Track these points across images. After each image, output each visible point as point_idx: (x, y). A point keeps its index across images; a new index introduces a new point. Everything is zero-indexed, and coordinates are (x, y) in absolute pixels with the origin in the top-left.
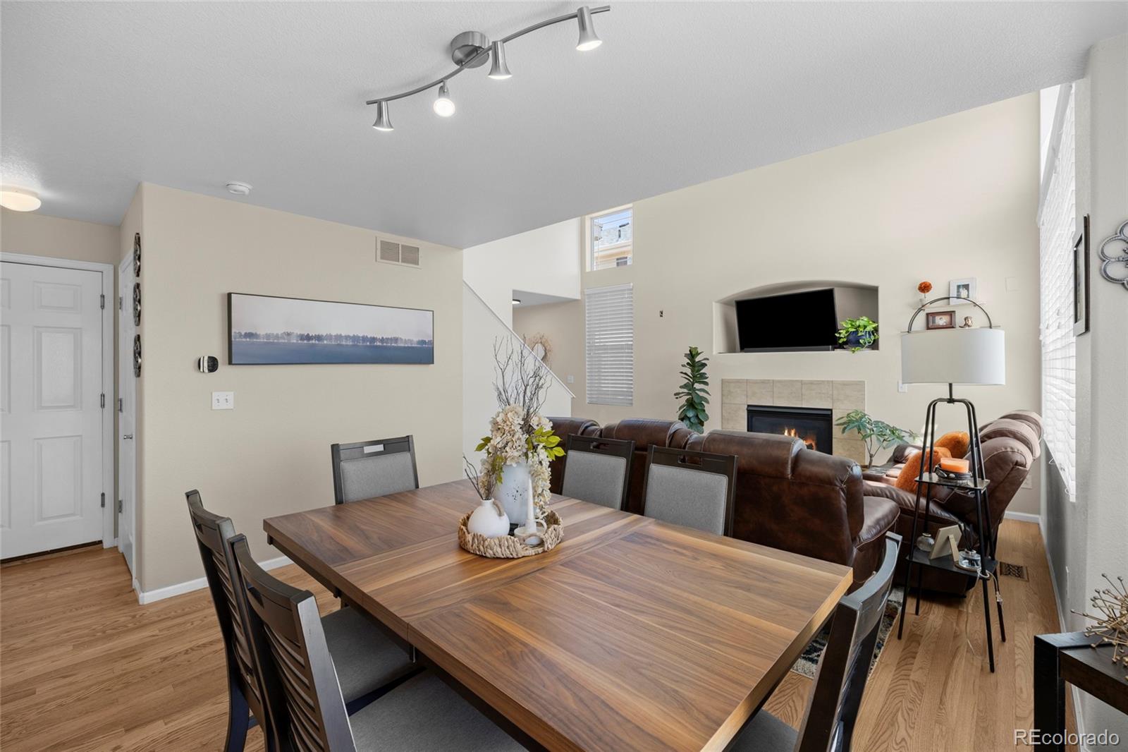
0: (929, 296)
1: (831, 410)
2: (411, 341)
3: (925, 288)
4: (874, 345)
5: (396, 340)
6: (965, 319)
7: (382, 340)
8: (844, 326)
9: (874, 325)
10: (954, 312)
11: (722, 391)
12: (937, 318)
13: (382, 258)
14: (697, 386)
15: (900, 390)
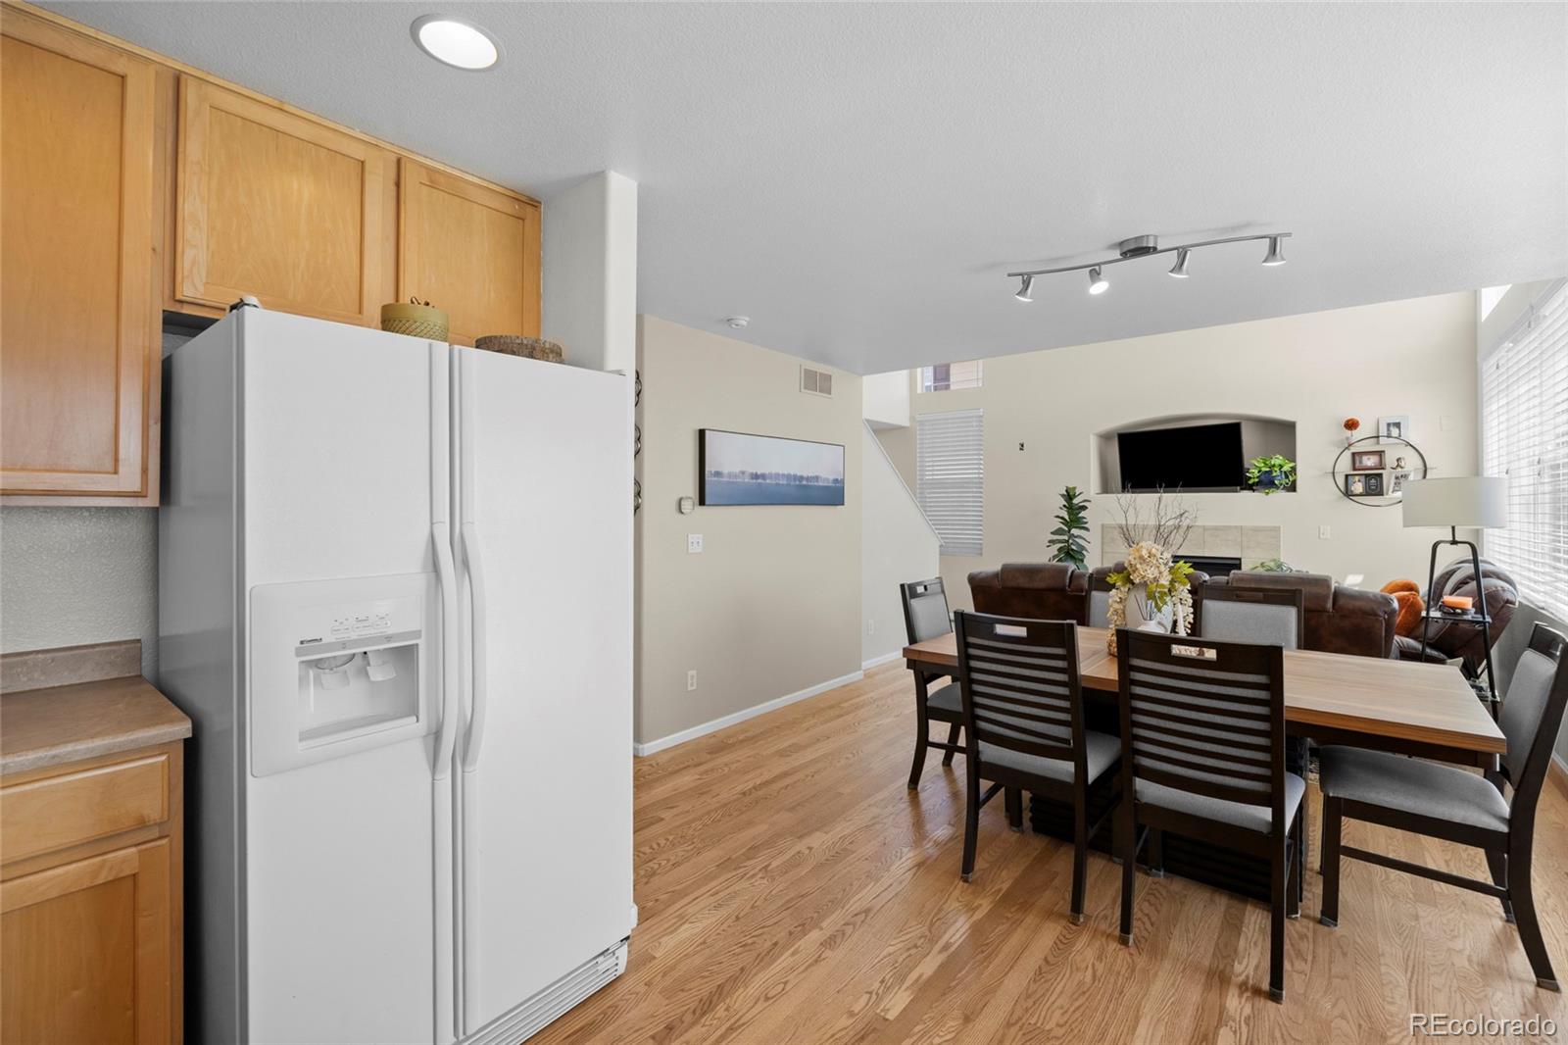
0: (1357, 434)
1: (1240, 559)
2: (827, 480)
3: (1351, 425)
4: (1293, 488)
5: (817, 478)
6: (1398, 460)
7: (808, 479)
8: (1254, 463)
9: (1292, 465)
10: (1383, 451)
11: (1103, 538)
12: (1365, 458)
13: (805, 388)
14: (1074, 531)
15: (1322, 536)
